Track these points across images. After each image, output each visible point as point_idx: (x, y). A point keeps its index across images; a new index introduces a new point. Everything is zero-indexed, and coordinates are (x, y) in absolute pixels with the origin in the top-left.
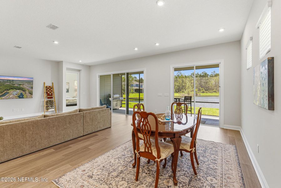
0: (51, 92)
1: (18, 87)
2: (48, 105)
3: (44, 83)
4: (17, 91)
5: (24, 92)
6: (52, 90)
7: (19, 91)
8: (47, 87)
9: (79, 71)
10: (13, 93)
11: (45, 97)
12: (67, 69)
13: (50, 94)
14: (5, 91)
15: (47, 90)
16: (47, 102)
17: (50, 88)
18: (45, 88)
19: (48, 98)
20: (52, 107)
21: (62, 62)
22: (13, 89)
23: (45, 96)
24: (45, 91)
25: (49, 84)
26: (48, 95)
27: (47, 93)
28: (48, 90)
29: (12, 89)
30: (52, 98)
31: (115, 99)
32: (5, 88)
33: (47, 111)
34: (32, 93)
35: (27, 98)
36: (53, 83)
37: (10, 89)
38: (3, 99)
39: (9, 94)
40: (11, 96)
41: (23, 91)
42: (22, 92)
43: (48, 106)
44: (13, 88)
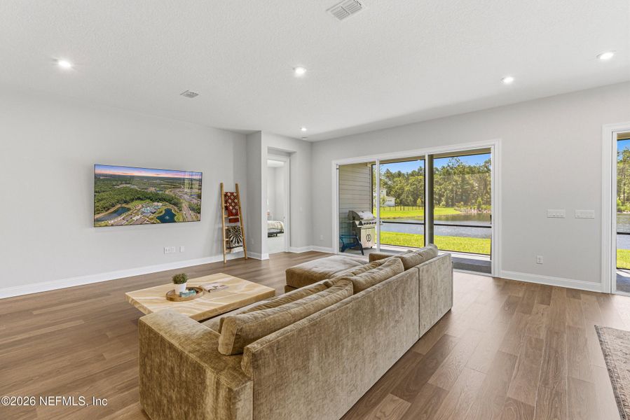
0: (235, 206)
1: (157, 194)
2: (232, 239)
3: (221, 186)
4: (156, 203)
5: (176, 208)
6: (236, 201)
7: (161, 204)
8: (226, 195)
9: (289, 154)
10: (143, 210)
11: (224, 219)
12: (268, 152)
13: (234, 211)
14: (119, 206)
15: (226, 202)
16: (228, 231)
17: (232, 197)
18: (223, 196)
19: (231, 221)
20: (238, 243)
21: (259, 132)
22: (142, 200)
23: (224, 216)
24: (224, 205)
25: (229, 188)
26: (230, 213)
27: (227, 208)
28: (230, 201)
29: (139, 199)
30: (236, 220)
31: (367, 223)
32: (117, 197)
33: (229, 253)
34: (200, 209)
35: (184, 222)
36: (237, 185)
37: (132, 200)
38: (112, 225)
39: (129, 213)
40: (138, 217)
41: (173, 204)
42: (170, 206)
43: (232, 241)
44: (142, 197)
